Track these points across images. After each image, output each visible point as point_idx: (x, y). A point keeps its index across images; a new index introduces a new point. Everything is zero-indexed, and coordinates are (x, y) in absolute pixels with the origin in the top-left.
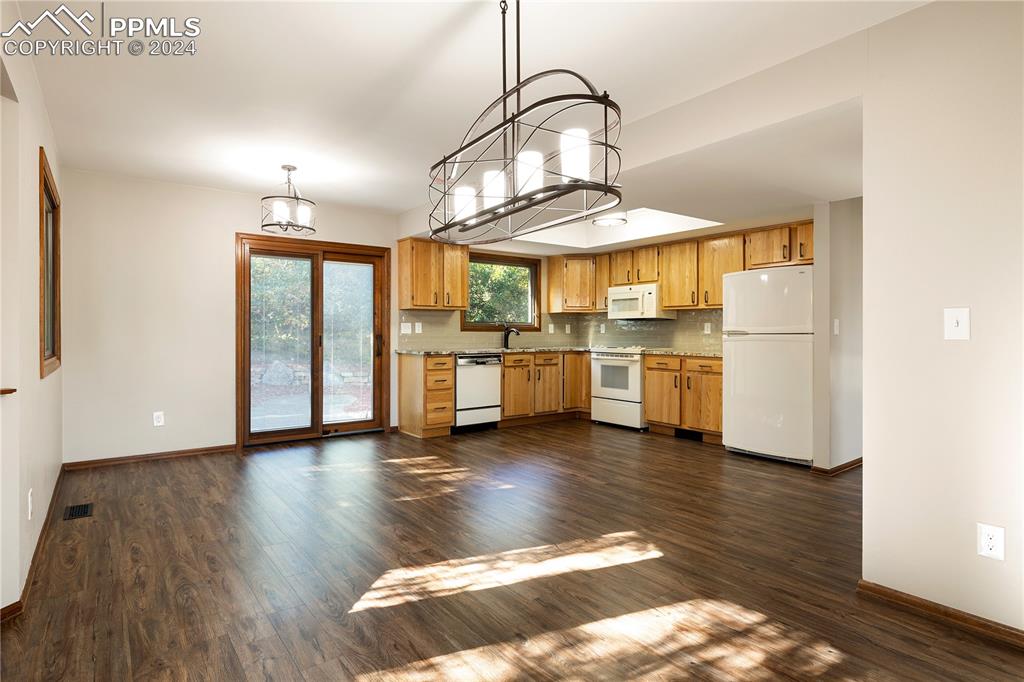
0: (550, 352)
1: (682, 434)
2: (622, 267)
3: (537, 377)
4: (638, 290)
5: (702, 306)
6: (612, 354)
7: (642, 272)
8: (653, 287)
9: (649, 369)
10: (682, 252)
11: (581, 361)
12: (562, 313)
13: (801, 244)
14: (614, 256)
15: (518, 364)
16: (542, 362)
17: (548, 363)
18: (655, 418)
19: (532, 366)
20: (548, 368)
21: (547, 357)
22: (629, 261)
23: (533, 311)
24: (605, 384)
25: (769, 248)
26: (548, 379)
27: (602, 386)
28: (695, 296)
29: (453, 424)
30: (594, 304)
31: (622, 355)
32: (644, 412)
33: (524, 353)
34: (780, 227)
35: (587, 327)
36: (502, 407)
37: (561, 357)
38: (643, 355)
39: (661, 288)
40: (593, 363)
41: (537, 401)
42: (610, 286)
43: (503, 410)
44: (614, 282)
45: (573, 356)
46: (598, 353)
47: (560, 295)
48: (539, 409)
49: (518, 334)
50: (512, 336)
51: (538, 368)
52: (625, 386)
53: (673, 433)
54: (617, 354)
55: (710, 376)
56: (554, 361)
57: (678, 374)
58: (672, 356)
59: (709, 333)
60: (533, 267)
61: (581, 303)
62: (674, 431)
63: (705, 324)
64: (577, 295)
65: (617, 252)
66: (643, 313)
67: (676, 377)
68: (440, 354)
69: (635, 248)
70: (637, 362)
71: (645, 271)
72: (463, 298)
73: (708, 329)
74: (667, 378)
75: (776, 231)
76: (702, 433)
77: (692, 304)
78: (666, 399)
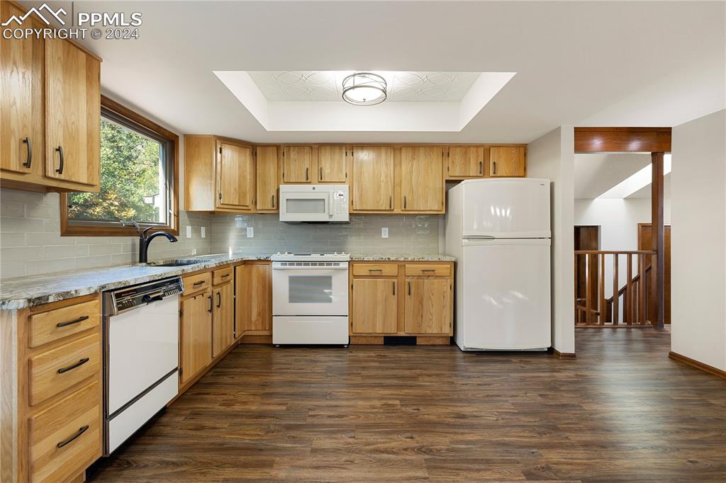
0: (227, 265)
1: (392, 341)
2: (298, 164)
3: (216, 304)
4: (319, 191)
5: (397, 211)
6: (306, 263)
7: (326, 171)
8: (343, 189)
9: (358, 277)
11: (250, 273)
13: (494, 163)
14: (283, 149)
15: (198, 289)
16: (219, 281)
17: (225, 280)
20: (225, 288)
21: (224, 272)
22: (307, 157)
23: (168, 206)
25: (466, 162)
26: (225, 303)
27: (291, 301)
29: (100, 455)
30: (254, 203)
31: (321, 263)
32: (350, 325)
33: (205, 270)
34: (477, 146)
36: (180, 367)
37: (233, 270)
38: (351, 262)
39: (349, 190)
40: (275, 274)
41: (215, 339)
42: (281, 183)
43: (180, 374)
46: (284, 262)
47: (211, 188)
48: (217, 350)
51: (216, 290)
52: (327, 299)
53: (381, 341)
55: (431, 279)
56: (229, 277)
57: (395, 280)
58: (389, 261)
59: (387, 237)
60: (168, 144)
61: (239, 202)
62: (383, 339)
63: (383, 229)
64: (235, 190)
65: (290, 146)
66: (332, 215)
67: (394, 283)
68: (75, 295)
69: (315, 144)
70: (344, 269)
71: (329, 171)
72: (91, 167)
73: (385, 233)
74: (382, 285)
75: (472, 149)
76: (416, 337)
77: (388, 208)
78: (380, 309)
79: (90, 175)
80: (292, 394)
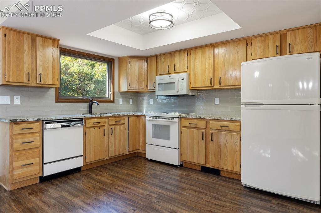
0: (119, 116)
1: (205, 170)
2: (164, 64)
3: (110, 133)
4: (174, 77)
5: (217, 87)
6: (159, 117)
7: (177, 66)
8: (184, 75)
9: (184, 127)
10: (204, 53)
11: (139, 121)
12: (127, 92)
13: (290, 44)
14: (159, 57)
15: (97, 125)
16: (114, 123)
17: (118, 123)
18: (187, 158)
19: (107, 126)
20: (118, 127)
21: (117, 119)
22: (169, 60)
23: (109, 90)
24: (155, 136)
26: (118, 134)
27: (153, 137)
28: (212, 81)
29: (41, 175)
30: (147, 86)
31: (166, 118)
32: (180, 155)
33: (100, 117)
34: (274, 33)
35: (142, 100)
36: (84, 156)
37: (127, 119)
38: (180, 118)
39: (189, 76)
40: (147, 123)
41: (110, 149)
42: (156, 76)
43: (85, 158)
44: (159, 73)
45: (135, 118)
46: (150, 117)
47: (126, 81)
48: (112, 154)
49: (98, 104)
50: (94, 106)
51: (111, 127)
52: (168, 138)
53: (199, 169)
54: (162, 118)
55: (227, 133)
56: (122, 122)
57: (204, 131)
58: (200, 119)
59: (218, 104)
60: (109, 63)
61: (139, 86)
62: (200, 167)
63: (215, 98)
64: (137, 81)
65: (161, 55)
66: (178, 91)
67: (203, 133)
68: (27, 120)
69: (173, 51)
70: (176, 122)
71: (179, 66)
72: (54, 78)
73: (217, 101)
74: (197, 134)
75: (270, 36)
76: (220, 170)
77: (210, 85)
78: (195, 147)
79: (54, 81)
80: (122, 179)
